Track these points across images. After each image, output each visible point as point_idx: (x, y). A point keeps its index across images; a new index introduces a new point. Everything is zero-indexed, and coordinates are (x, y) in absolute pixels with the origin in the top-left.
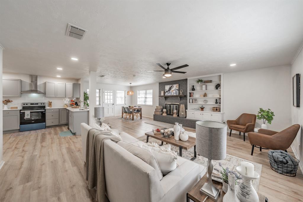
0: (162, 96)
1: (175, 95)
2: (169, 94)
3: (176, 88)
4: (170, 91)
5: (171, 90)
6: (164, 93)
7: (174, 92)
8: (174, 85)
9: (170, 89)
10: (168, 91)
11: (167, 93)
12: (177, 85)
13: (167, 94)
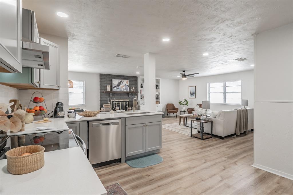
0: (109, 91)
1: (125, 91)
2: (118, 90)
3: (127, 84)
4: (119, 86)
5: (121, 85)
6: (112, 88)
7: (124, 88)
8: (124, 80)
9: (119, 84)
10: (117, 86)
11: (115, 88)
12: (127, 81)
13: (114, 90)
